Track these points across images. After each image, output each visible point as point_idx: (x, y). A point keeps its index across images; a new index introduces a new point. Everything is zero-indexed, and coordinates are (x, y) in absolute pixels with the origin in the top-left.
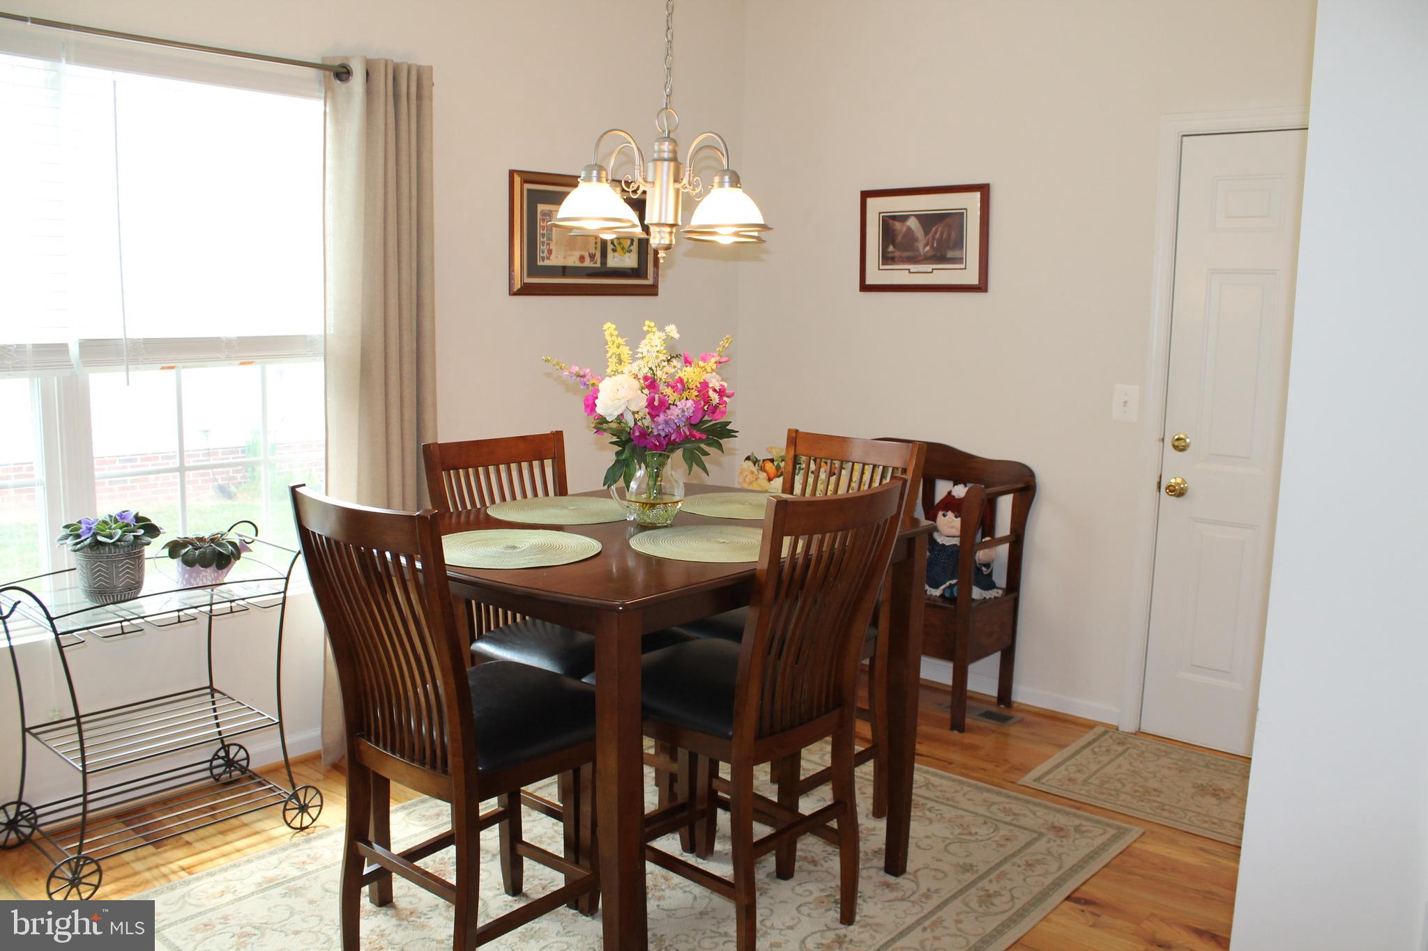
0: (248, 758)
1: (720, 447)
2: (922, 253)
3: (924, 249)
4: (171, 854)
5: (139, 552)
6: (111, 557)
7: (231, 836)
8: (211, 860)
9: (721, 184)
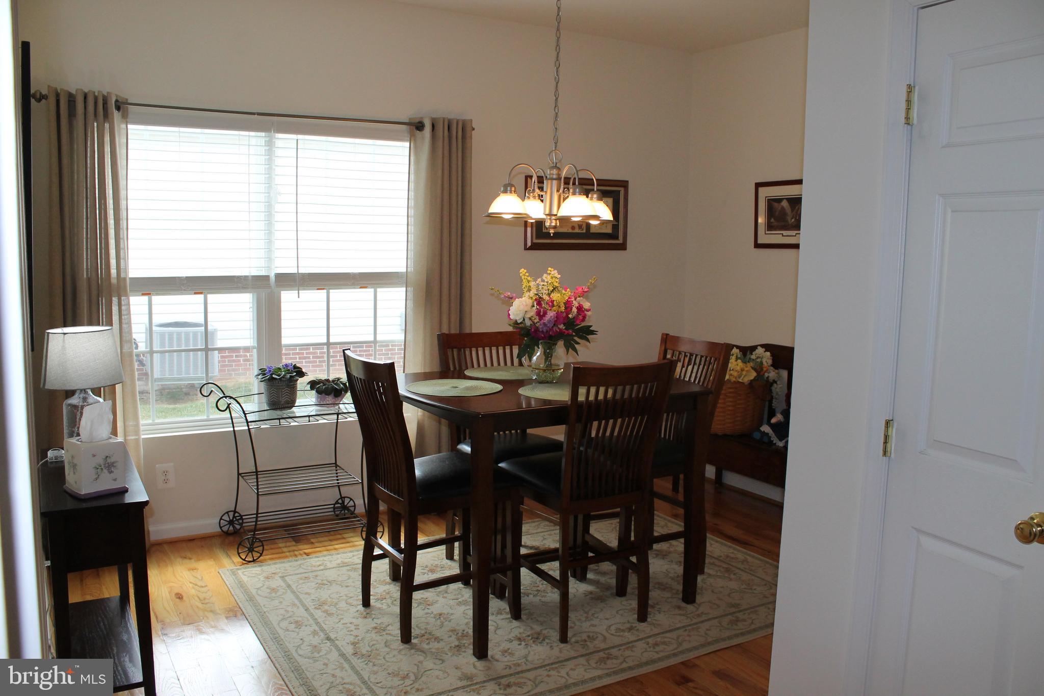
0: (355, 506)
1: (588, 340)
2: (790, 223)
3: (791, 220)
4: (301, 547)
5: (294, 385)
6: (279, 386)
7: (333, 543)
8: (320, 551)
9: (574, 194)
